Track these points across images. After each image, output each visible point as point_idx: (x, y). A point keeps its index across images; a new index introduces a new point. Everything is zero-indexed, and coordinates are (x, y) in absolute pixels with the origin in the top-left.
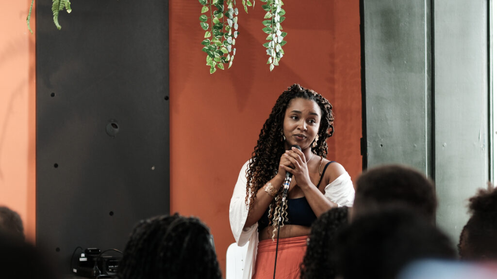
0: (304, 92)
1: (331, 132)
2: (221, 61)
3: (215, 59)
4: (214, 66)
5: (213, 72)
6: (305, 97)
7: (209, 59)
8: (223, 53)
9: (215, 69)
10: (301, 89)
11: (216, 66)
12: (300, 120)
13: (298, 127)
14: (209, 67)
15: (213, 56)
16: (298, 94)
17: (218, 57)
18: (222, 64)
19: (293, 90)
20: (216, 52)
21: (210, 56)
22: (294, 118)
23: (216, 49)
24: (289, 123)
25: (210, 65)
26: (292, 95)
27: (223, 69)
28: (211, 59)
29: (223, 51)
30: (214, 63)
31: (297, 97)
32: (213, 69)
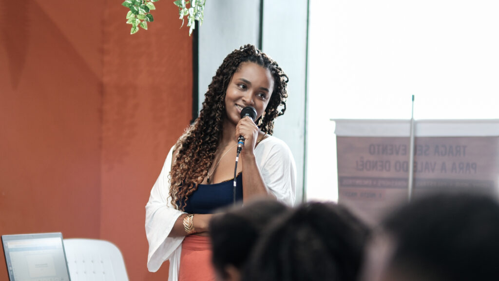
0: (259, 57)
1: (283, 111)
2: (145, 19)
3: (138, 16)
4: (137, 25)
5: (135, 32)
6: (259, 63)
7: (130, 16)
8: (148, 9)
9: (137, 29)
10: (257, 52)
11: (139, 26)
12: (248, 91)
13: (244, 98)
14: (131, 26)
15: (137, 13)
16: (252, 58)
17: (143, 14)
18: (146, 23)
19: (245, 51)
20: (141, 7)
21: (133, 12)
22: (241, 86)
23: (141, 3)
24: (233, 91)
25: (131, 23)
26: (244, 57)
27: (146, 29)
28: (133, 16)
29: (149, 7)
30: (138, 21)
31: (249, 61)
32: (135, 28)
